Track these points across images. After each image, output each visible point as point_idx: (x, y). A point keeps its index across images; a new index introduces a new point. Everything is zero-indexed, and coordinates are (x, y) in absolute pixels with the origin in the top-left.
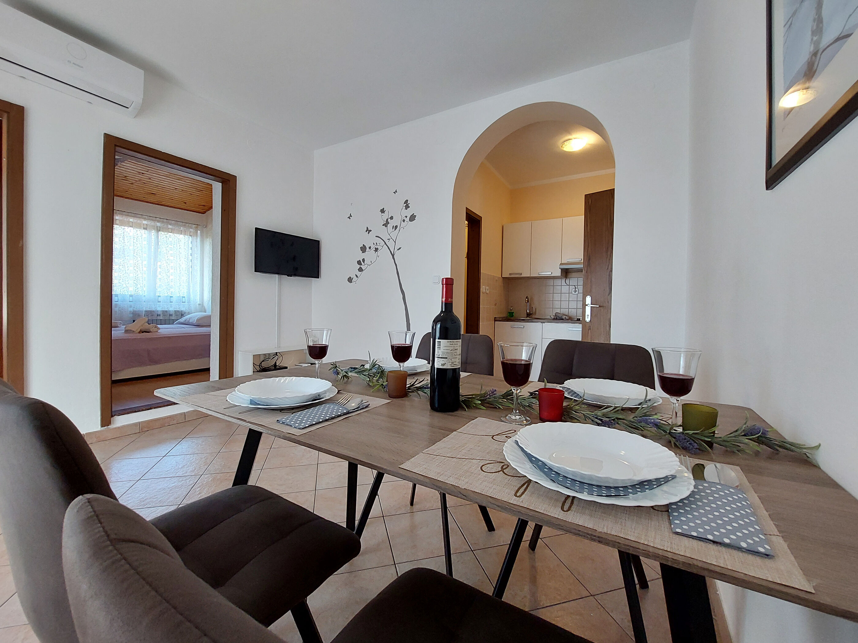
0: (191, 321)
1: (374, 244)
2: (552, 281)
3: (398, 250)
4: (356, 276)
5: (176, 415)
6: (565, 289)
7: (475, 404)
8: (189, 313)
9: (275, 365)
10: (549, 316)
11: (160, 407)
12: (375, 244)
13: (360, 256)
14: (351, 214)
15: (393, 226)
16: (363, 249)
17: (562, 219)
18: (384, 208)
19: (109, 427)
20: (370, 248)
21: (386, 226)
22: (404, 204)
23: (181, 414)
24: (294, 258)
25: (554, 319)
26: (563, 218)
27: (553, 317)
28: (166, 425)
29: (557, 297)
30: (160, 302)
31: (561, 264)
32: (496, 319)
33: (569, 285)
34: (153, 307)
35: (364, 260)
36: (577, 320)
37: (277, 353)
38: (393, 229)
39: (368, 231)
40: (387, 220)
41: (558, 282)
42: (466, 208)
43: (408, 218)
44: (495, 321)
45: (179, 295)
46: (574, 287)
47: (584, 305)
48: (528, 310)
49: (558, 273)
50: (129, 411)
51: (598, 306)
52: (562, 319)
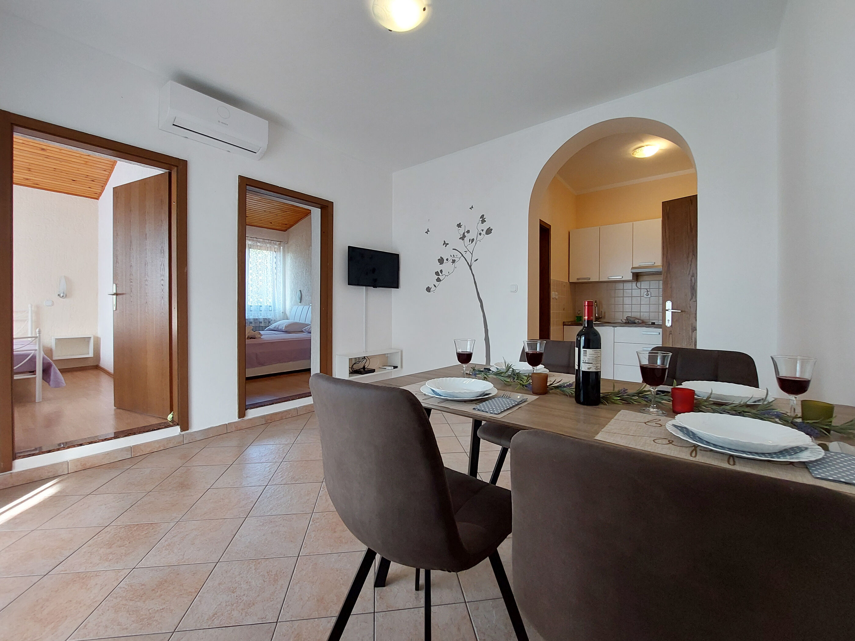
0: (280, 328)
1: (451, 256)
2: (621, 284)
3: (475, 261)
4: (435, 286)
5: (290, 410)
6: (636, 292)
7: (613, 399)
8: (275, 321)
9: (364, 368)
10: (620, 320)
11: (279, 402)
12: (453, 256)
13: (439, 267)
14: (428, 229)
15: (470, 239)
16: (441, 261)
17: (632, 223)
18: (460, 223)
19: (243, 418)
20: (447, 260)
21: (463, 240)
22: (480, 218)
23: (294, 409)
24: (374, 270)
25: (626, 323)
26: (634, 222)
27: (624, 321)
28: (284, 418)
29: (627, 301)
30: (252, 311)
31: (633, 268)
32: (565, 324)
33: (640, 289)
34: (256, 315)
35: (441, 271)
36: (652, 324)
37: (365, 357)
38: (470, 242)
39: (446, 244)
40: (464, 233)
41: (628, 286)
42: (540, 219)
43: (485, 231)
44: (564, 325)
45: (266, 305)
46: (646, 291)
47: (664, 310)
48: (597, 314)
49: (630, 277)
50: (257, 405)
51: (680, 311)
52: (635, 323)
